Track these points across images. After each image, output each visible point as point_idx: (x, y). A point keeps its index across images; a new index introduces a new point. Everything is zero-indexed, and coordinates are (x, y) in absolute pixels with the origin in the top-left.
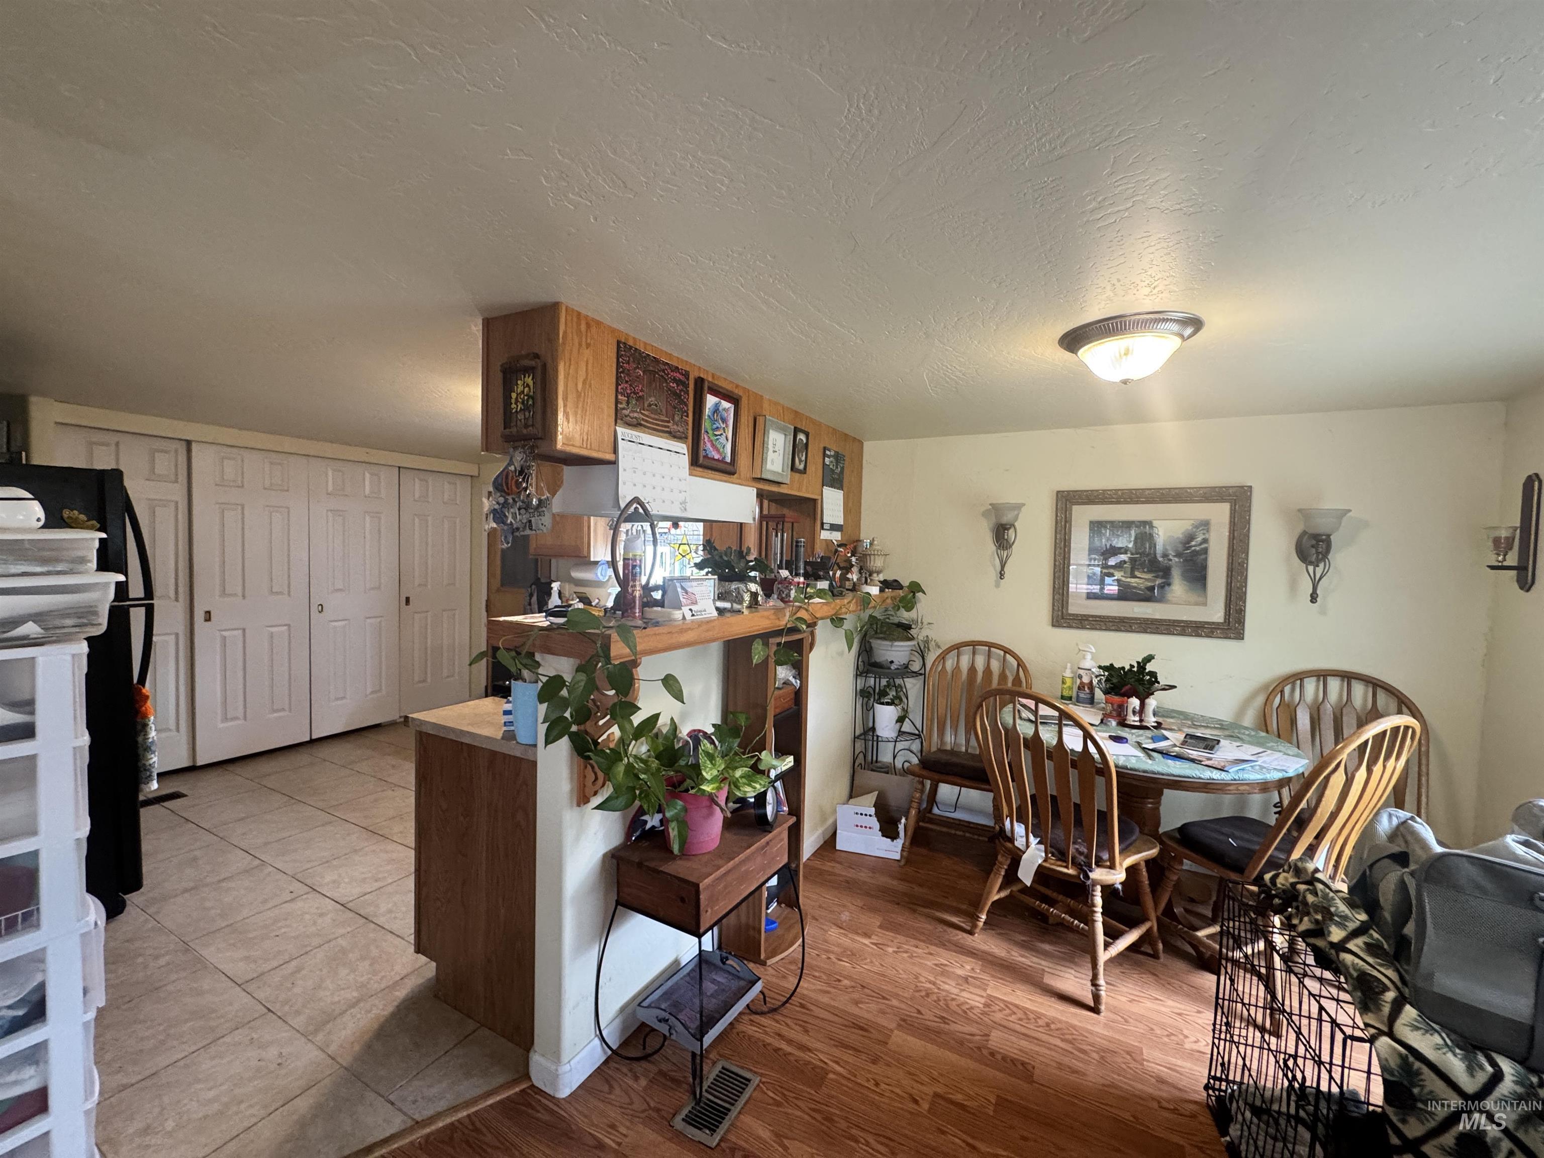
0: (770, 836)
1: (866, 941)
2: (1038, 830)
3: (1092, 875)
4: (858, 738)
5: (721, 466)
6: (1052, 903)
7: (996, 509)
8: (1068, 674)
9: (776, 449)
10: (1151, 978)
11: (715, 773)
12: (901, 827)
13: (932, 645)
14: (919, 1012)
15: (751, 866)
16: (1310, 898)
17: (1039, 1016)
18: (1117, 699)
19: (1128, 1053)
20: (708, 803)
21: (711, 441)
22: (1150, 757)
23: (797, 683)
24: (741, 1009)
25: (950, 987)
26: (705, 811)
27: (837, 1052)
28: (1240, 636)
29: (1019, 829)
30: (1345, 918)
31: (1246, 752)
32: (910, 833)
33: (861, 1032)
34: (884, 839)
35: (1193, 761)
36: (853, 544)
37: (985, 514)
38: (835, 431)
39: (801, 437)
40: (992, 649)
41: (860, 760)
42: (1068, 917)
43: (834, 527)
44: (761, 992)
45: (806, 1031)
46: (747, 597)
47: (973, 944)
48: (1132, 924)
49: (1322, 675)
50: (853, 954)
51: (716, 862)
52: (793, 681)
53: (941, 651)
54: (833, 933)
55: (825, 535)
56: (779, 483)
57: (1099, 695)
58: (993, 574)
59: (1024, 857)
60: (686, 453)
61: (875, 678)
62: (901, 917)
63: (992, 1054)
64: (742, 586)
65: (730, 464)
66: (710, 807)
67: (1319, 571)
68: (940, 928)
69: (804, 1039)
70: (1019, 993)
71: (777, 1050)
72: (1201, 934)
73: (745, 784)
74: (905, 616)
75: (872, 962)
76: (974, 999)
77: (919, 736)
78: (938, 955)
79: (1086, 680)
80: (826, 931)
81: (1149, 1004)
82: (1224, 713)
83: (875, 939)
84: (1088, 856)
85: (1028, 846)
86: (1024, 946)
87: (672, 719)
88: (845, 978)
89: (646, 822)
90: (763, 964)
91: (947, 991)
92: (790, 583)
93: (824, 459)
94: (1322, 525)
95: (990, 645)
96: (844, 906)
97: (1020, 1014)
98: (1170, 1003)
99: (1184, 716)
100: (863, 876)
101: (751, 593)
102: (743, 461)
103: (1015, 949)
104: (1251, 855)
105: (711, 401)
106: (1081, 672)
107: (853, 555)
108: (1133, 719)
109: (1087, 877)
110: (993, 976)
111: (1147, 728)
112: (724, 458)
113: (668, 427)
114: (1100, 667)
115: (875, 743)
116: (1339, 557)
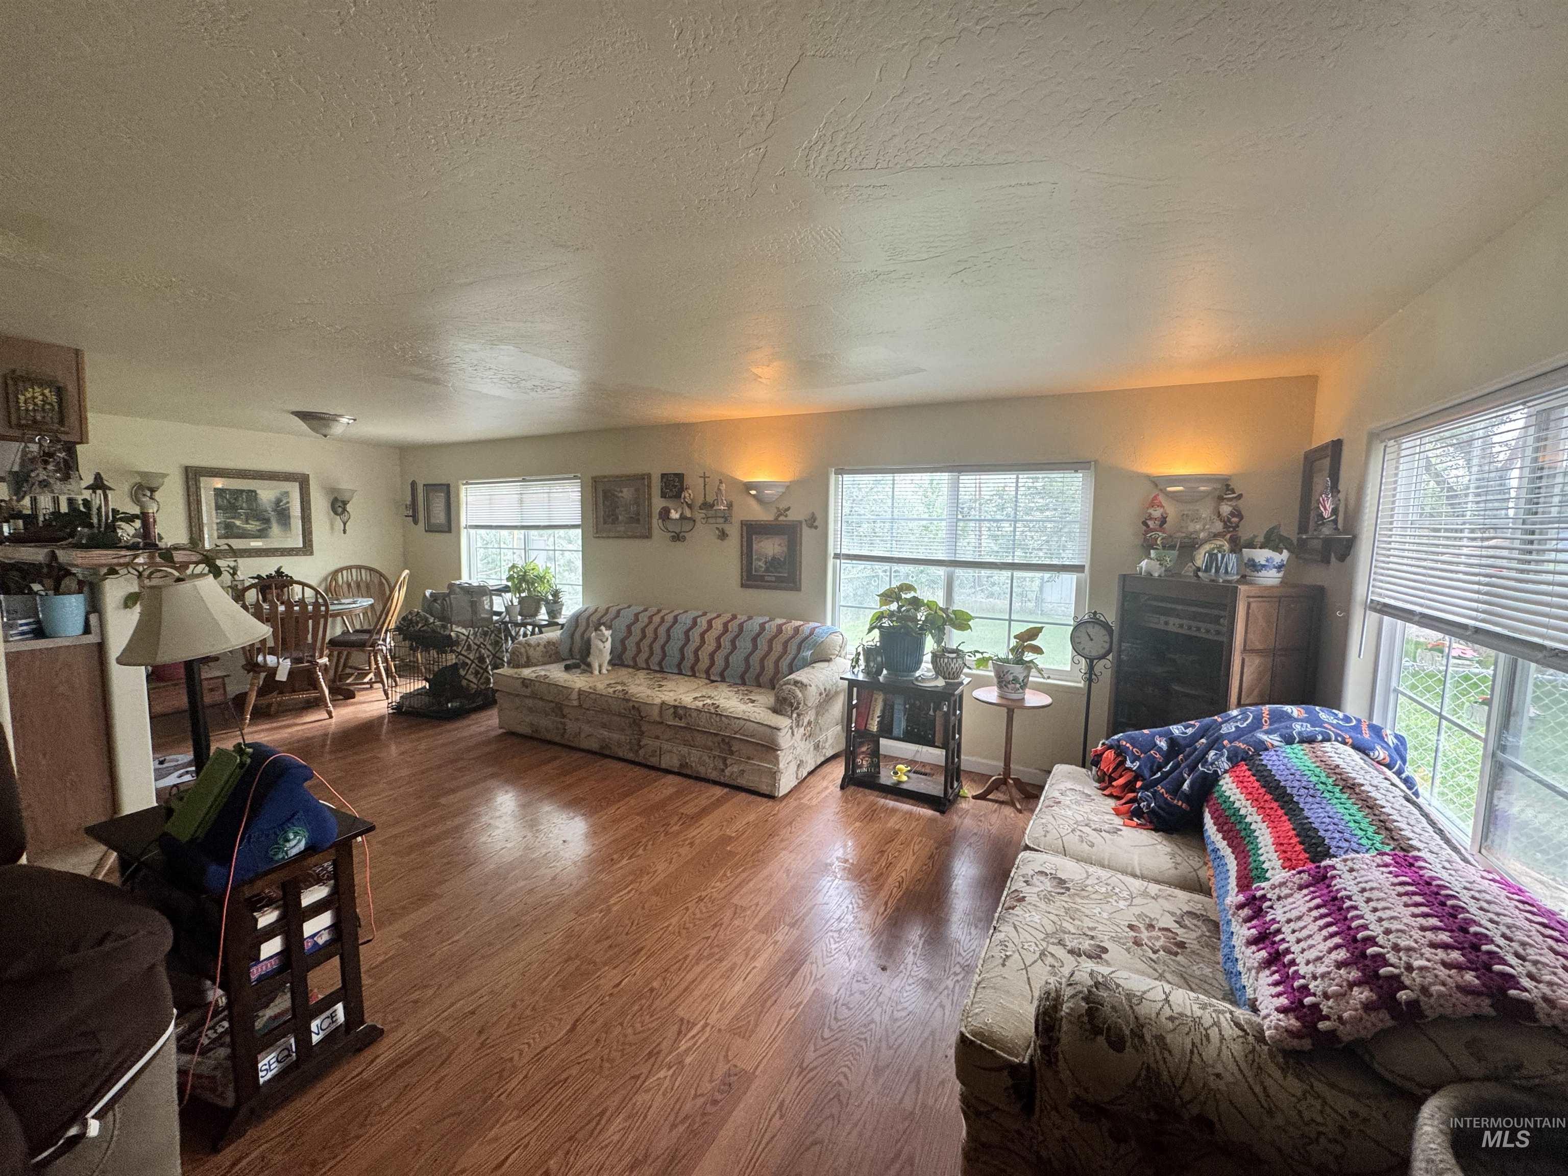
28: (312, 553)
29: (271, 659)
59: (279, 669)
67: (344, 518)
81: (353, 704)
84: (314, 656)
85: (279, 664)
94: (342, 495)
109: (316, 663)
116: (352, 511)
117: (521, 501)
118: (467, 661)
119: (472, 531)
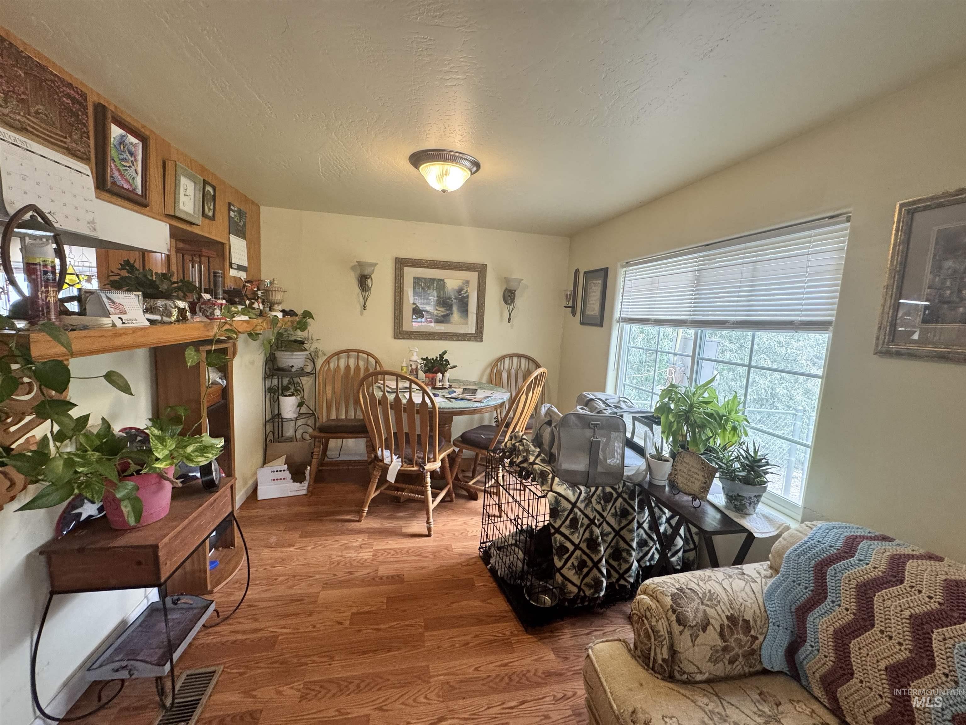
0: (218, 494)
1: (292, 549)
2: (397, 451)
3: (426, 467)
4: (268, 421)
5: (131, 195)
6: (403, 490)
7: (360, 265)
8: (404, 365)
9: (188, 193)
10: (450, 512)
11: (166, 452)
12: (307, 473)
13: (320, 353)
14: (335, 575)
15: (203, 520)
16: (521, 448)
17: (401, 550)
18: (431, 375)
19: (446, 549)
20: (157, 480)
21: (119, 170)
22: (450, 401)
23: (224, 383)
24: (199, 629)
25: (352, 554)
26: (154, 488)
27: (283, 622)
28: (481, 340)
29: (387, 453)
30: (534, 451)
31: (488, 393)
32: (313, 476)
33: (299, 603)
34: (295, 483)
35: (468, 400)
36: (258, 282)
37: (353, 268)
38: (237, 191)
39: (209, 189)
40: (360, 354)
41: (270, 437)
42: (412, 495)
43: (240, 268)
44: (215, 610)
45: (256, 620)
46: (175, 313)
47: (362, 527)
48: (442, 489)
49: (511, 356)
50: (283, 560)
51: (170, 525)
52: (220, 381)
53: (326, 357)
54: (266, 553)
55: (233, 273)
56: (191, 223)
57: (421, 374)
58: (359, 308)
59: (390, 467)
60: (90, 174)
61: (278, 378)
62: (314, 527)
63: (381, 578)
64: (170, 303)
65: (142, 196)
66: (160, 483)
67: (511, 307)
68: (340, 524)
69: (256, 625)
70: (390, 542)
71: (234, 642)
72: (471, 483)
73: (197, 456)
74: (300, 335)
75: (298, 560)
76: (366, 555)
77: (313, 414)
78: (342, 540)
79: (414, 367)
80: (260, 554)
81: (451, 523)
82: (474, 377)
83: (298, 546)
84: (424, 458)
85: (392, 461)
86: (389, 518)
87: (103, 419)
88: (280, 576)
89: (80, 514)
90: (211, 592)
91: (350, 557)
92: (214, 304)
93: (229, 213)
94: (513, 286)
95: (359, 351)
96: (271, 534)
97: (393, 552)
98: (460, 519)
99: (459, 381)
100: (283, 510)
101: (179, 308)
102: (155, 197)
103: (385, 521)
104: (491, 440)
105: (116, 131)
106: (411, 363)
107: (258, 289)
108: (439, 385)
109: (424, 469)
110: (375, 539)
111: (445, 388)
112: (135, 189)
113: (65, 143)
114: (422, 359)
115: (280, 424)
116: (519, 301)
117: (698, 281)
118: (568, 545)
119: (627, 326)
